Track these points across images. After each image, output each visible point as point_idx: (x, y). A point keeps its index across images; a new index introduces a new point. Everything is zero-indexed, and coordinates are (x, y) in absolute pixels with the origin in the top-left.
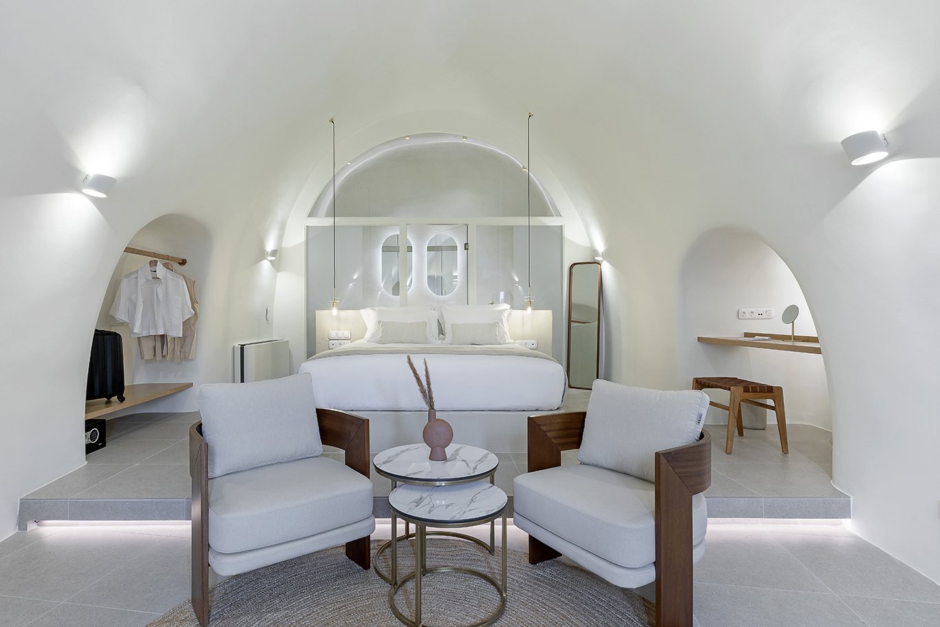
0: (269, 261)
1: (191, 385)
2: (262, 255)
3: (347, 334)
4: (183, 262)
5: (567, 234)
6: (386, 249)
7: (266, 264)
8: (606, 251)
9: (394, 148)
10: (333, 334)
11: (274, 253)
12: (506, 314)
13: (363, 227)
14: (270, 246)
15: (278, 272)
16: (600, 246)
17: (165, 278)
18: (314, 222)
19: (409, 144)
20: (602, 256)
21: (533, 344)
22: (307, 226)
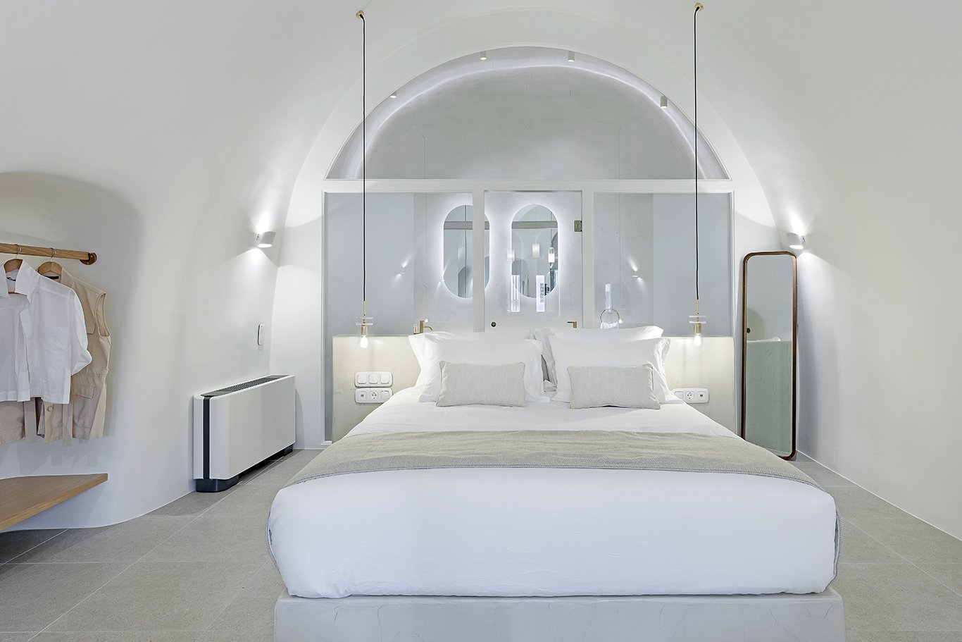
0: (260, 248)
1: (104, 477)
2: (247, 239)
3: (386, 377)
4: (91, 259)
5: (739, 206)
6: (449, 226)
7: (255, 257)
8: (810, 235)
9: (462, 76)
10: (362, 378)
11: (269, 237)
12: (660, 346)
13: (415, 194)
14: (263, 224)
15: (278, 266)
16: (799, 226)
17: (38, 292)
18: (336, 187)
19: (485, 68)
20: (804, 243)
21: (701, 396)
22: (326, 193)
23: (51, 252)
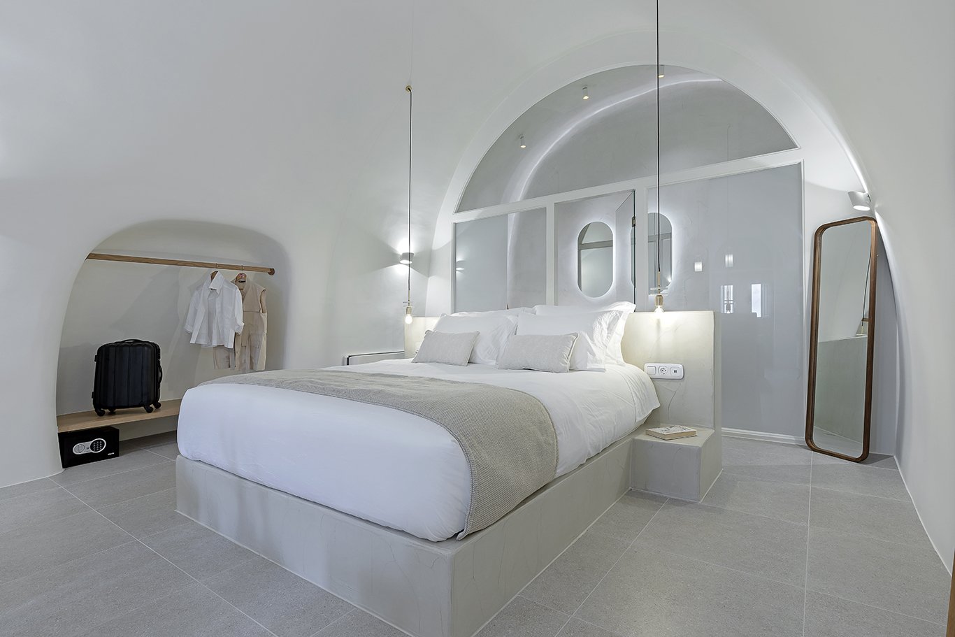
4: (272, 272)
5: (809, 176)
7: (401, 271)
11: (407, 257)
15: (429, 277)
18: (461, 218)
21: (675, 371)
22: (456, 224)
23: (242, 268)
